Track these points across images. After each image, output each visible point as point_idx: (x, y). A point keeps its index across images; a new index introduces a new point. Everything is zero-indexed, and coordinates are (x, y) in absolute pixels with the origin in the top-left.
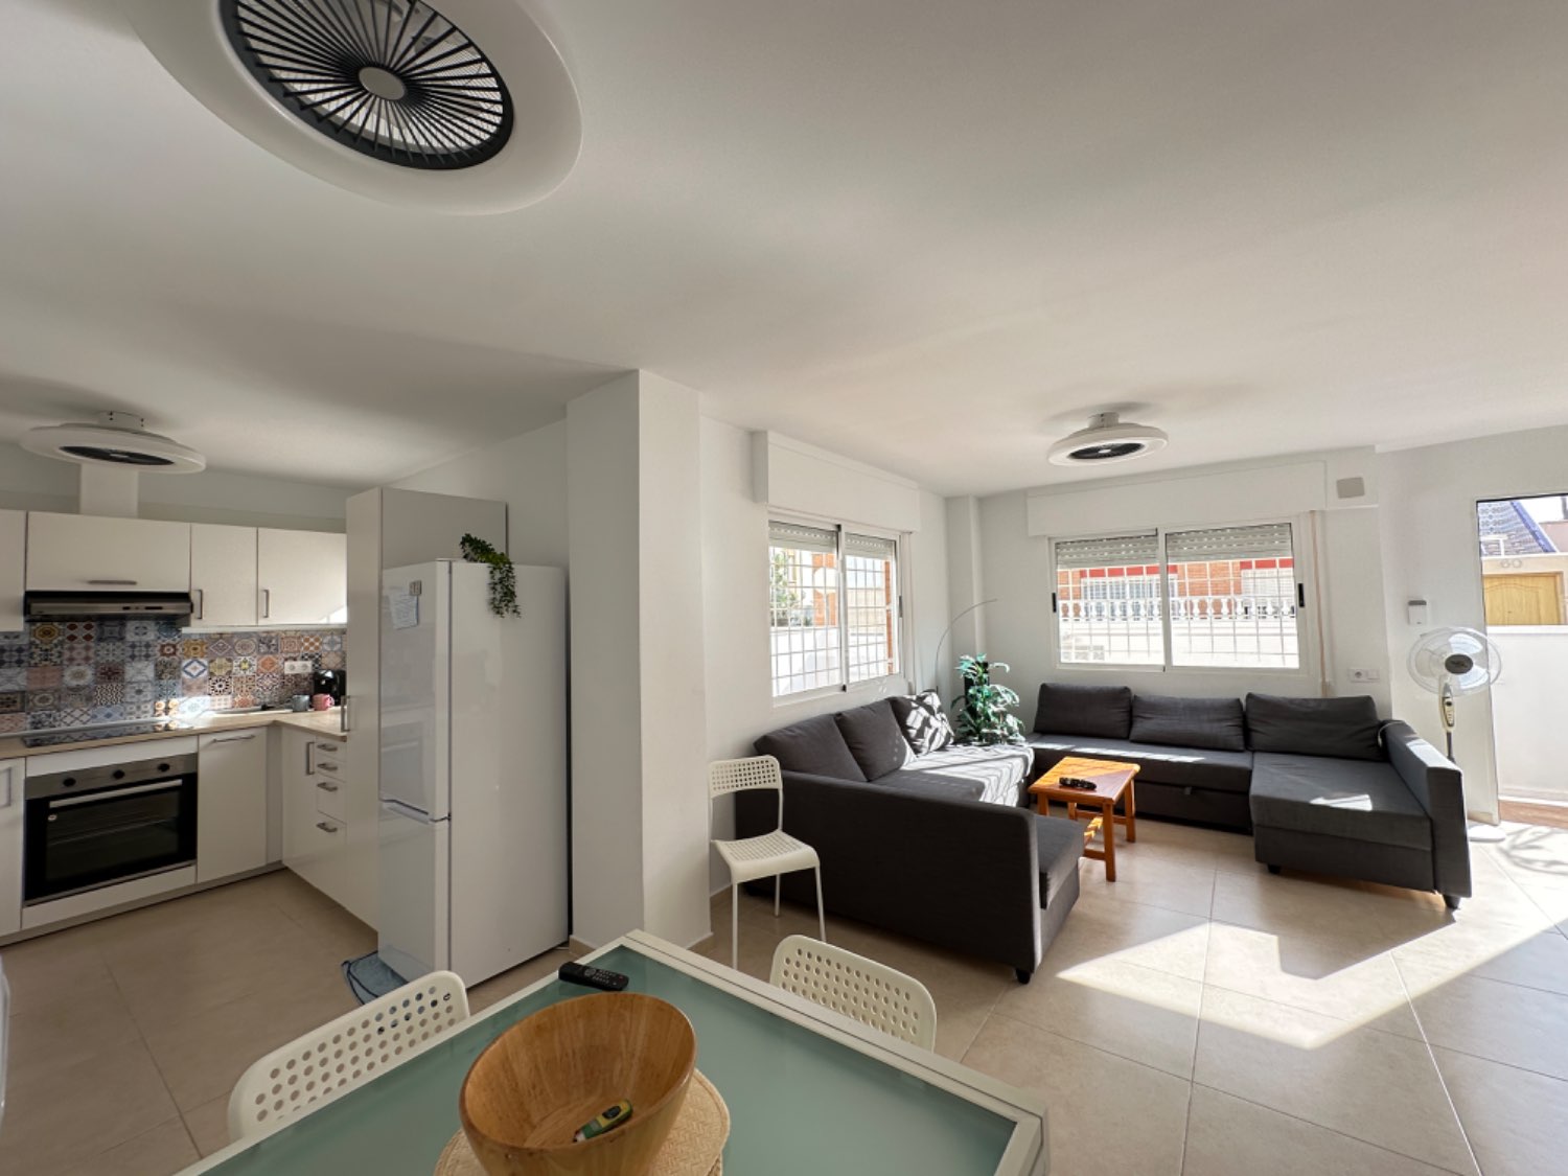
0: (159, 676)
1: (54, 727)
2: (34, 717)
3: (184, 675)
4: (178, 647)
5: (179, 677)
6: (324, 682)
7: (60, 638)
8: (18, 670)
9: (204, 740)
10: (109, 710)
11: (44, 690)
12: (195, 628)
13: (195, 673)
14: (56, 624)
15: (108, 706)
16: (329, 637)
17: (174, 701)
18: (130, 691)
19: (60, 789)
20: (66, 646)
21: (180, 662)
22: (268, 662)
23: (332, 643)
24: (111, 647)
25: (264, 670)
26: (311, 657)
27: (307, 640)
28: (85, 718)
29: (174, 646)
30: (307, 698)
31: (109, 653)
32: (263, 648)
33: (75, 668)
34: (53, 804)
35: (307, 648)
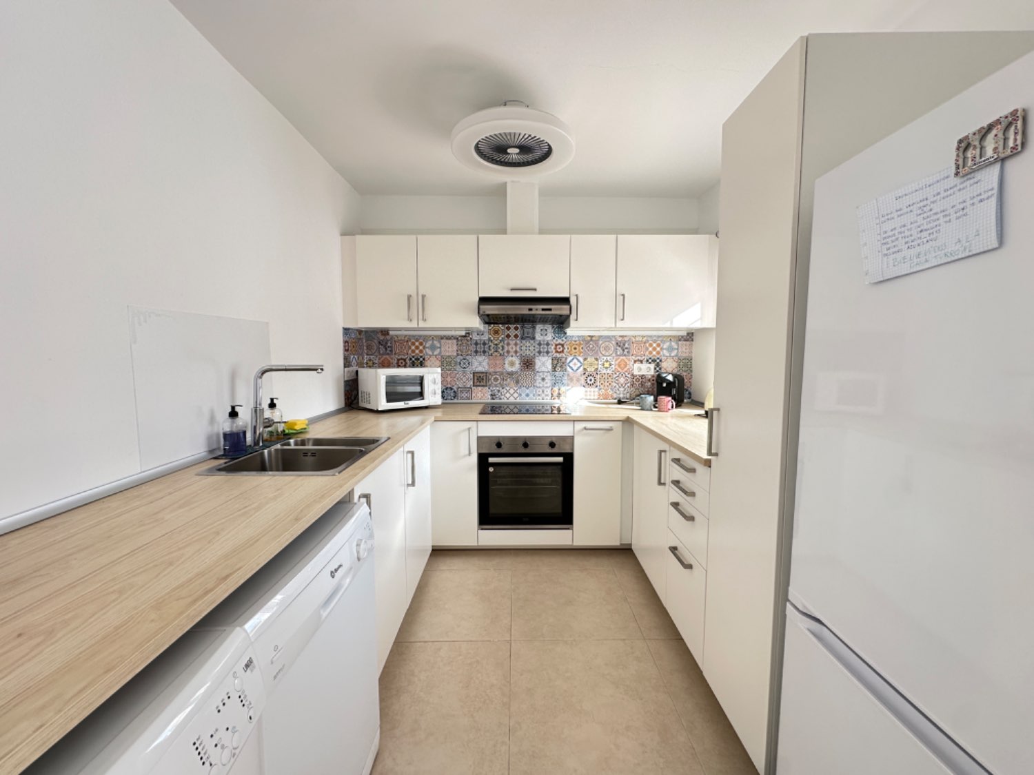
0: (554, 369)
1: (501, 399)
2: (492, 391)
3: (568, 369)
4: (565, 346)
5: (566, 370)
6: (665, 385)
7: (503, 336)
8: (484, 357)
9: (579, 426)
10: (527, 391)
11: (496, 373)
12: (574, 330)
13: (575, 368)
14: (500, 326)
15: (528, 389)
16: (668, 344)
17: (563, 389)
18: (538, 378)
19: (495, 450)
20: (506, 342)
21: (566, 359)
22: (623, 363)
23: (670, 349)
24: (528, 344)
25: (619, 369)
26: (654, 361)
27: (651, 345)
28: (516, 395)
29: (563, 345)
30: (652, 398)
31: (528, 348)
32: (619, 351)
33: (510, 359)
34: (491, 460)
35: (651, 353)
